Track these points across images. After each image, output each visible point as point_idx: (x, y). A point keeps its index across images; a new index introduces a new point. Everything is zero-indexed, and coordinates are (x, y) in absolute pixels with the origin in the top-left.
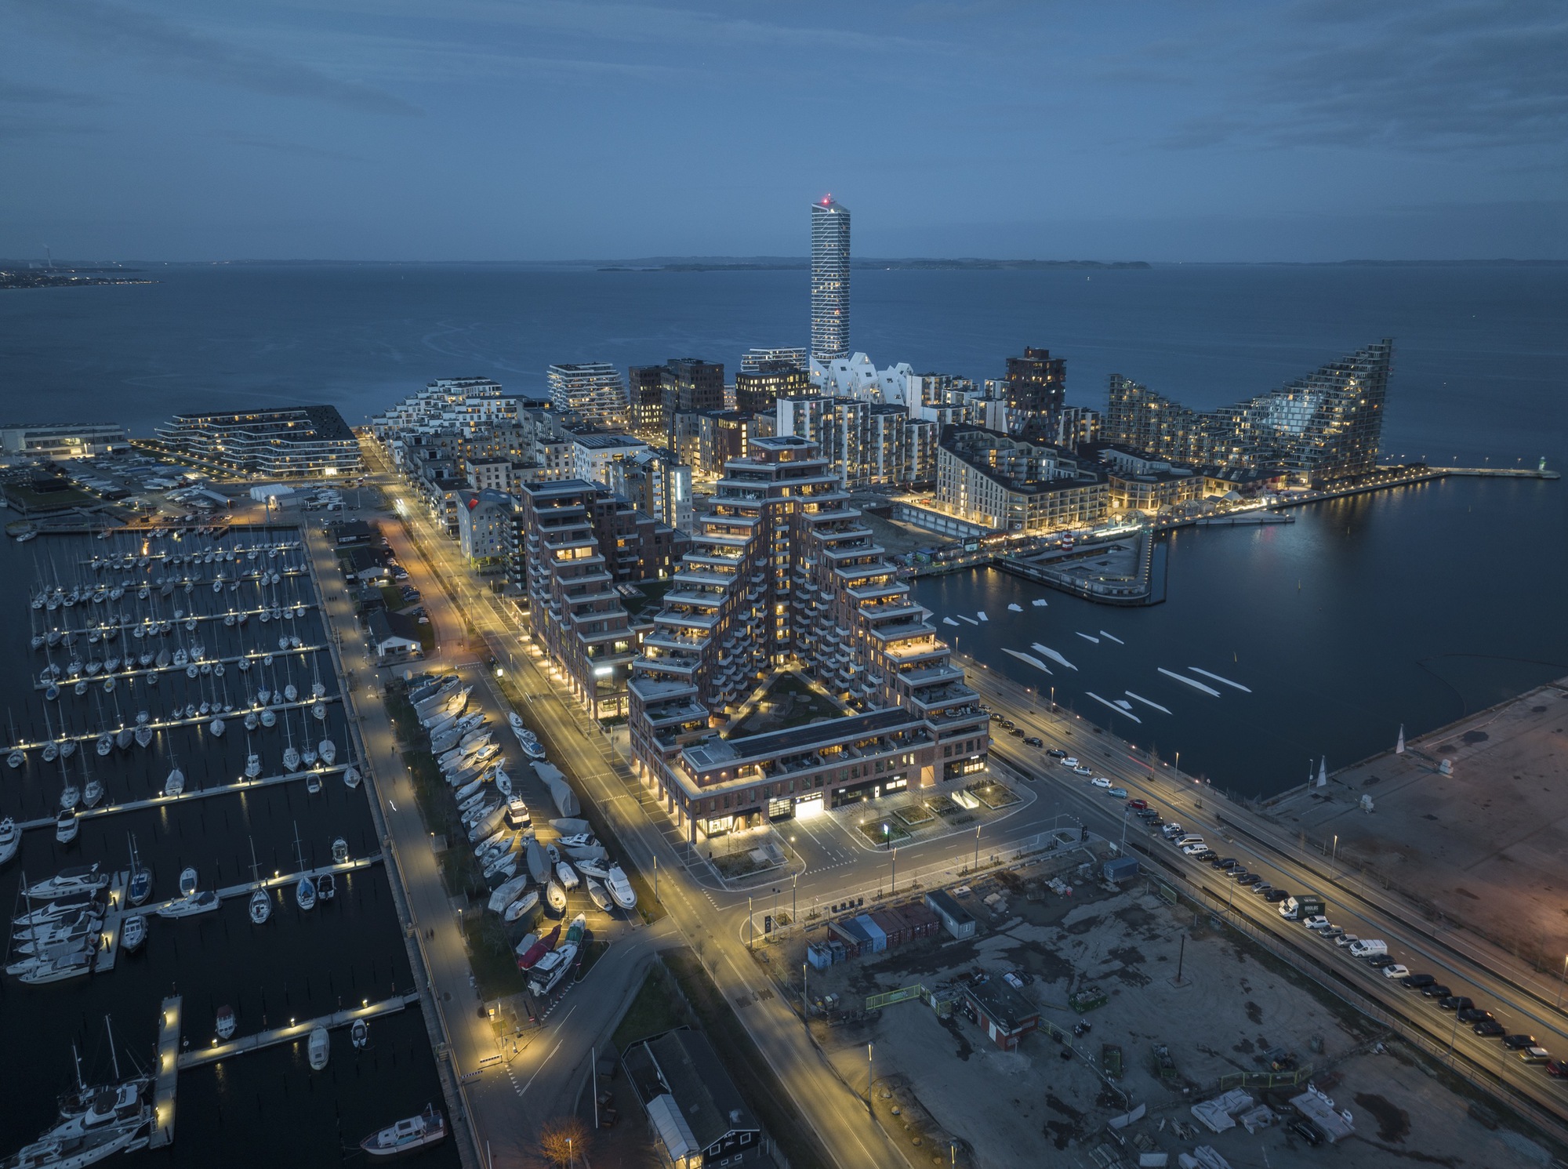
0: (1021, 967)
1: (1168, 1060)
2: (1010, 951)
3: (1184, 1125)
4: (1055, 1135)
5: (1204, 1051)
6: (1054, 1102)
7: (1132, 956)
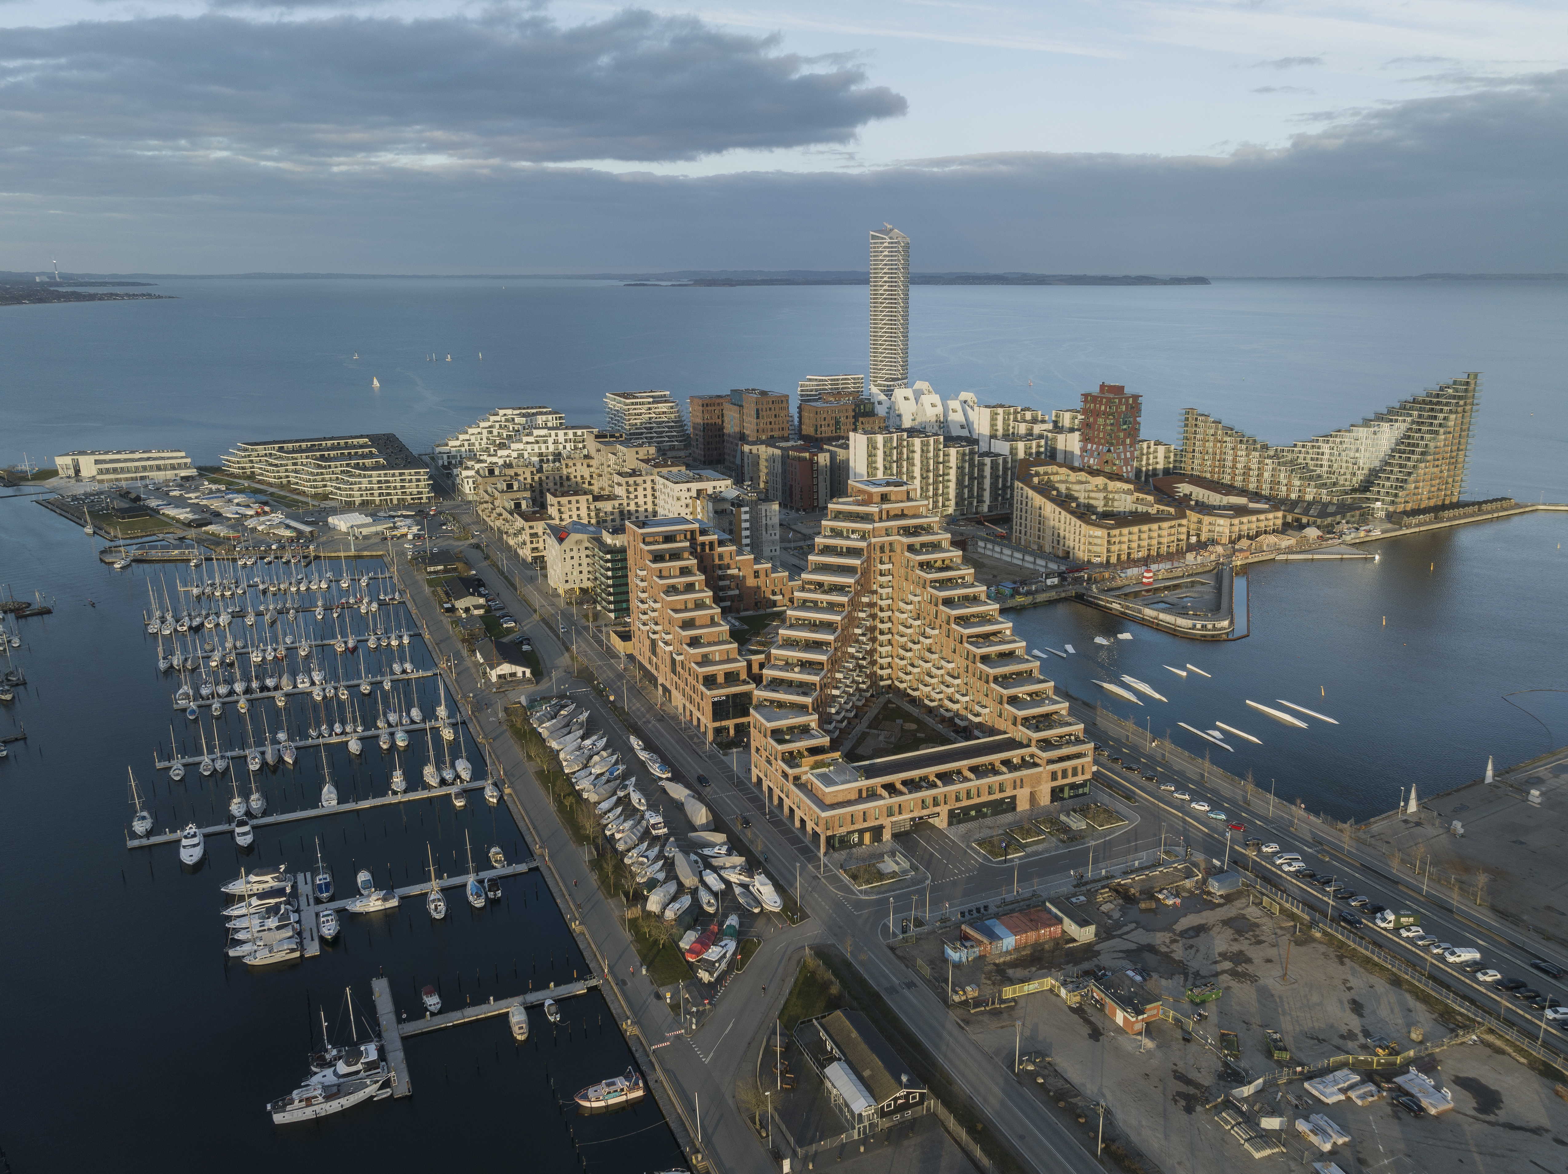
0: (1139, 966)
1: (1281, 1044)
2: (1127, 952)
3: (1299, 1097)
4: (1183, 1103)
5: (1312, 1038)
6: (1180, 1077)
7: (1240, 958)
